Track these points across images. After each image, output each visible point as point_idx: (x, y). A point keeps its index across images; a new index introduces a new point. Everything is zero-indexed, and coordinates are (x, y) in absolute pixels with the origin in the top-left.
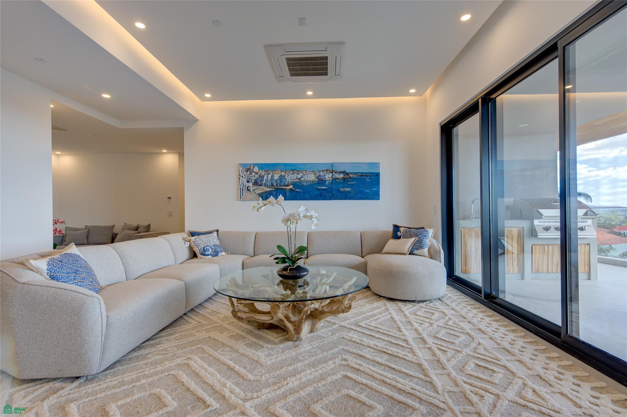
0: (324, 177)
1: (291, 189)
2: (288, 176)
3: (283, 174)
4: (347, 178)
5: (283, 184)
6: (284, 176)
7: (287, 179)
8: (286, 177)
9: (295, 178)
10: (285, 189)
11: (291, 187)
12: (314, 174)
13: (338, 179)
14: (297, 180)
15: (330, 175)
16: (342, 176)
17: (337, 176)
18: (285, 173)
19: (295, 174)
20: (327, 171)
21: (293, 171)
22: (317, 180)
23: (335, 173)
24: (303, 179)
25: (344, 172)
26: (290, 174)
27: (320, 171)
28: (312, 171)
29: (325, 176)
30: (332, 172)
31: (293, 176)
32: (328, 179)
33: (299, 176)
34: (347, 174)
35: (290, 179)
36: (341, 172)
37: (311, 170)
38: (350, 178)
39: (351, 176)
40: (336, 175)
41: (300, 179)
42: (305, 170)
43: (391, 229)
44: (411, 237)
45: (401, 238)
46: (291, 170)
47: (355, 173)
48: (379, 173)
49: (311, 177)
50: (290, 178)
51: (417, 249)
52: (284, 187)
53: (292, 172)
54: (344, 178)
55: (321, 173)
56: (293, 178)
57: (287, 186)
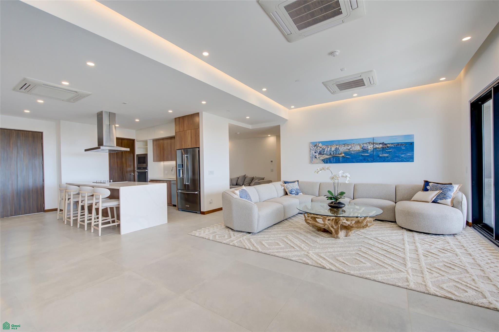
0: (367, 147)
1: (343, 156)
2: (341, 148)
3: (338, 147)
4: (385, 147)
5: (337, 153)
6: (338, 148)
7: (340, 150)
8: (340, 149)
9: (346, 149)
10: (339, 156)
11: (343, 155)
12: (359, 146)
13: (378, 148)
14: (347, 150)
15: (372, 146)
16: (381, 146)
17: (377, 146)
18: (339, 146)
19: (346, 147)
20: (369, 143)
21: (344, 144)
22: (362, 149)
23: (376, 144)
24: (351, 150)
25: (383, 144)
26: (342, 147)
27: (364, 144)
28: (358, 144)
29: (367, 146)
30: (373, 144)
31: (344, 148)
32: (370, 149)
33: (349, 148)
34: (386, 144)
35: (343, 150)
36: (380, 143)
37: (357, 144)
38: (388, 147)
39: (389, 145)
40: (376, 145)
41: (349, 149)
42: (353, 144)
43: (422, 184)
44: (437, 190)
45: (429, 191)
46: (343, 144)
47: (392, 144)
48: (413, 142)
49: (358, 148)
50: (343, 149)
51: (441, 199)
52: (338, 155)
53: (343, 145)
54: (382, 148)
55: (365, 145)
56: (344, 149)
57: (340, 154)
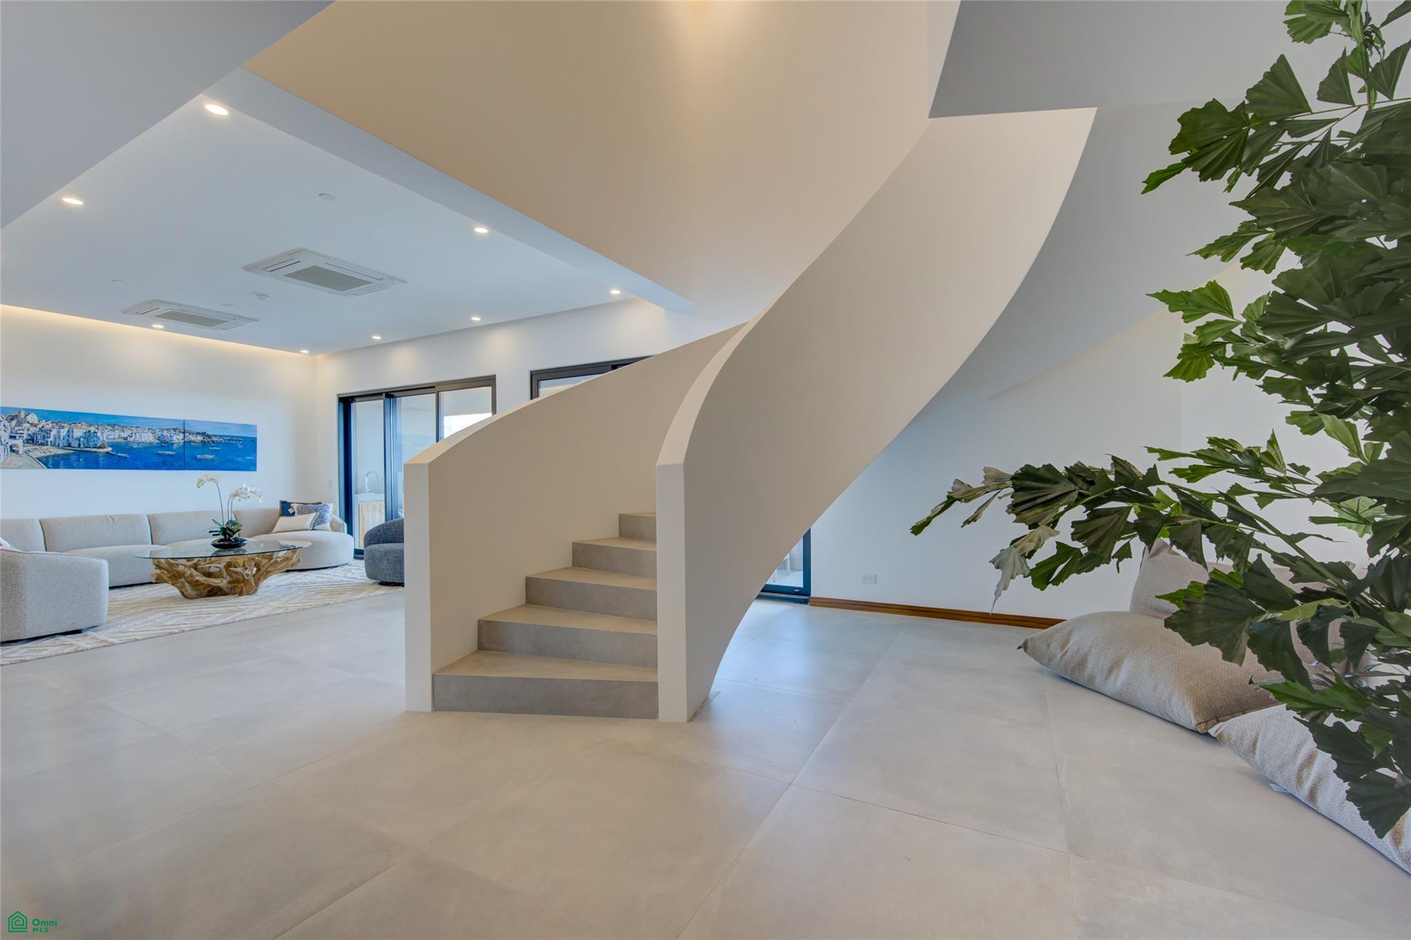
0: (170, 438)
1: (108, 453)
2: (102, 433)
3: (93, 429)
4: (208, 441)
5: (91, 444)
6: (95, 432)
7: (101, 438)
8: (99, 434)
9: (117, 436)
10: (96, 452)
11: (109, 449)
12: (152, 433)
13: (194, 442)
14: (121, 440)
15: (181, 436)
16: (200, 438)
17: (192, 438)
18: (97, 428)
19: (116, 431)
20: (175, 430)
21: (113, 426)
22: (157, 441)
23: (190, 434)
24: (132, 439)
25: (203, 434)
26: (106, 431)
27: (163, 430)
28: (149, 429)
29: (171, 436)
30: (184, 433)
31: (113, 433)
32: (177, 441)
33: (124, 435)
34: (209, 436)
35: (107, 439)
36: (199, 433)
37: (147, 428)
38: (213, 442)
39: (214, 439)
40: (190, 436)
41: (126, 439)
42: (137, 427)
43: (278, 507)
44: (310, 512)
46: (109, 425)
47: (221, 436)
48: (256, 438)
49: (148, 438)
50: (106, 436)
51: (318, 524)
52: (94, 450)
53: (110, 428)
54: (203, 442)
55: (165, 433)
56: (112, 437)
57: (100, 447)
